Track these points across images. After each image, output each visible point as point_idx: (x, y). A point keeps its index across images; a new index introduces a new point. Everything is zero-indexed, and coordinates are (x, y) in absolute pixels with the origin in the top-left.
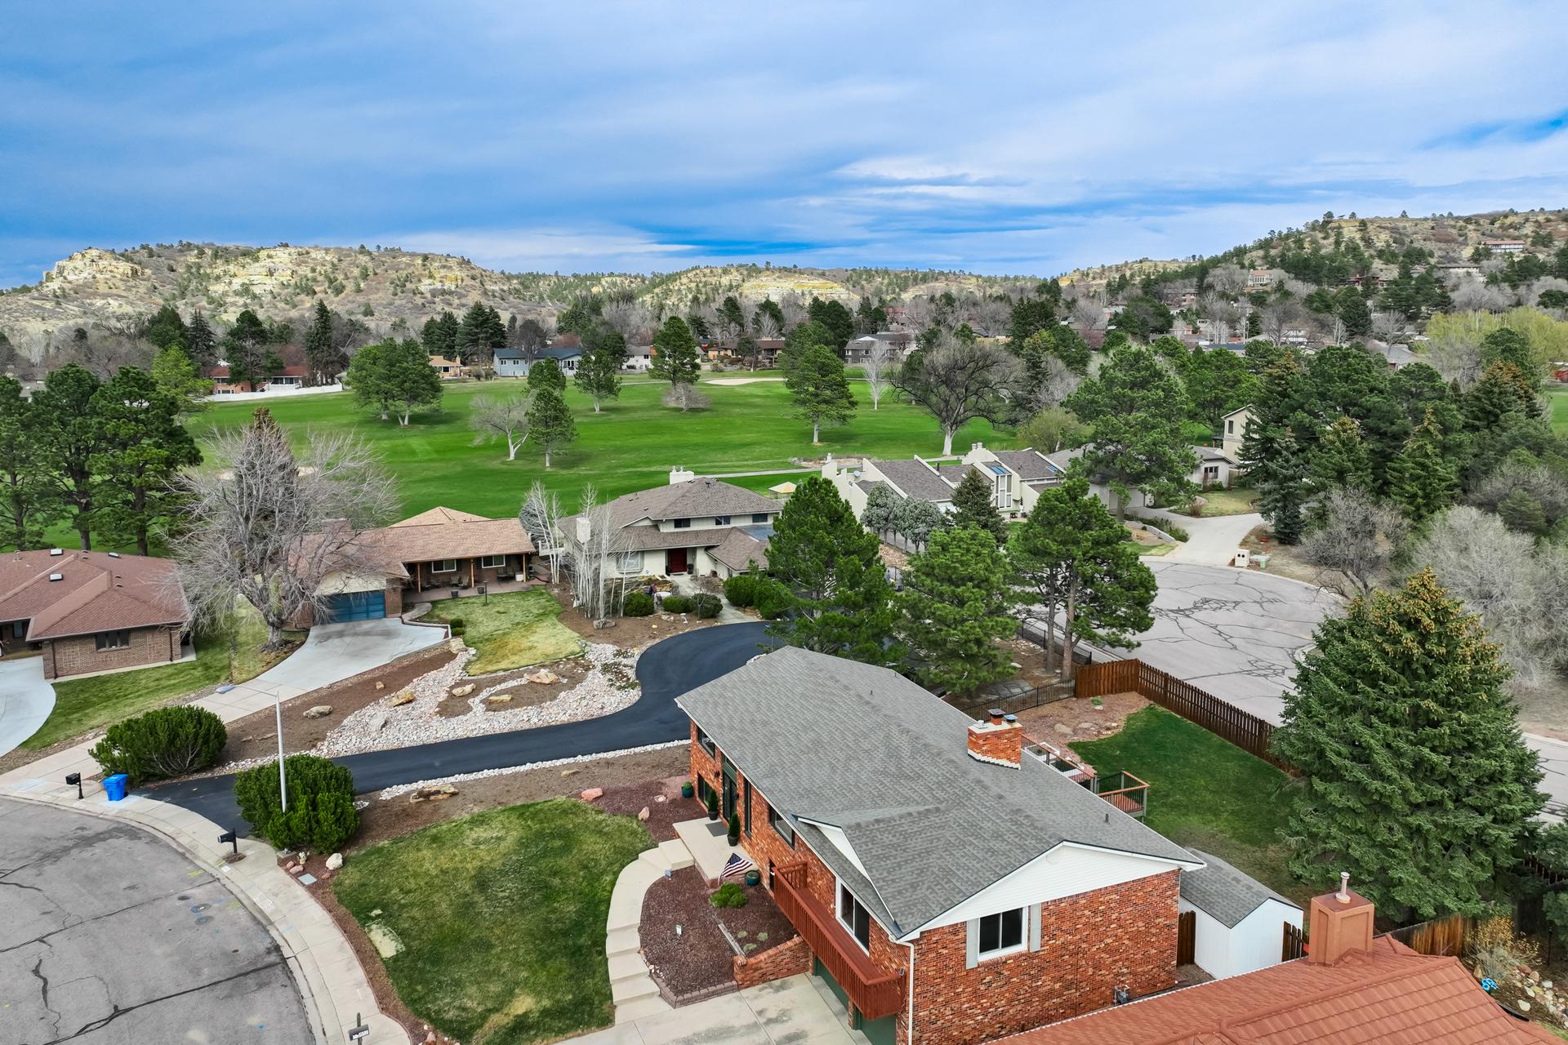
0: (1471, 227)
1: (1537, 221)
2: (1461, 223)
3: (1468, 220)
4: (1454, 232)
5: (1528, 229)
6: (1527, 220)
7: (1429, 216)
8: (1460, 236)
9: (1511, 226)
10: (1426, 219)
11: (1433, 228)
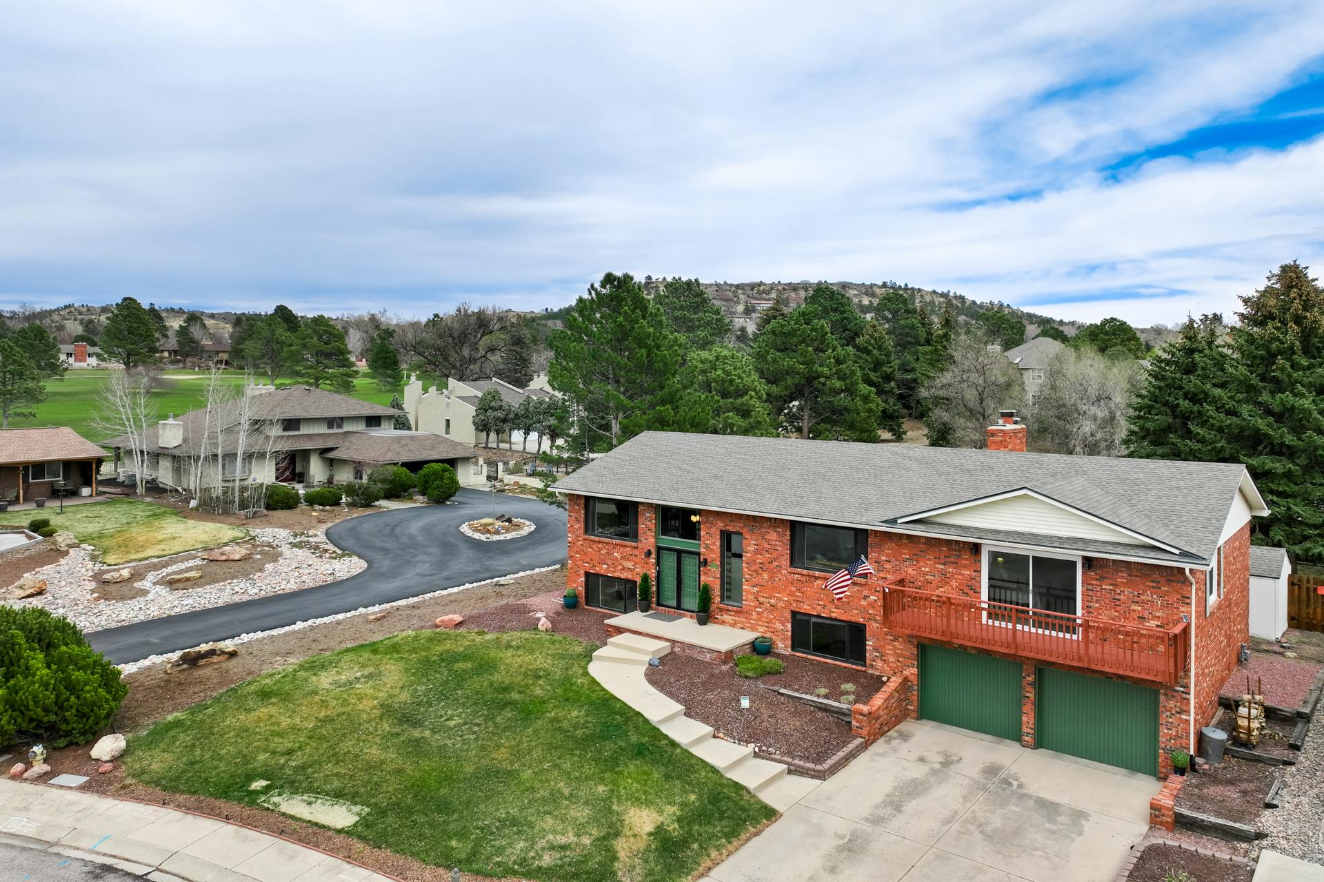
0: (740, 291)
1: (778, 290)
2: (733, 289)
3: (738, 286)
4: (730, 294)
5: (774, 295)
6: (772, 289)
7: (713, 282)
8: (735, 297)
9: (764, 292)
10: (712, 285)
11: (717, 291)
